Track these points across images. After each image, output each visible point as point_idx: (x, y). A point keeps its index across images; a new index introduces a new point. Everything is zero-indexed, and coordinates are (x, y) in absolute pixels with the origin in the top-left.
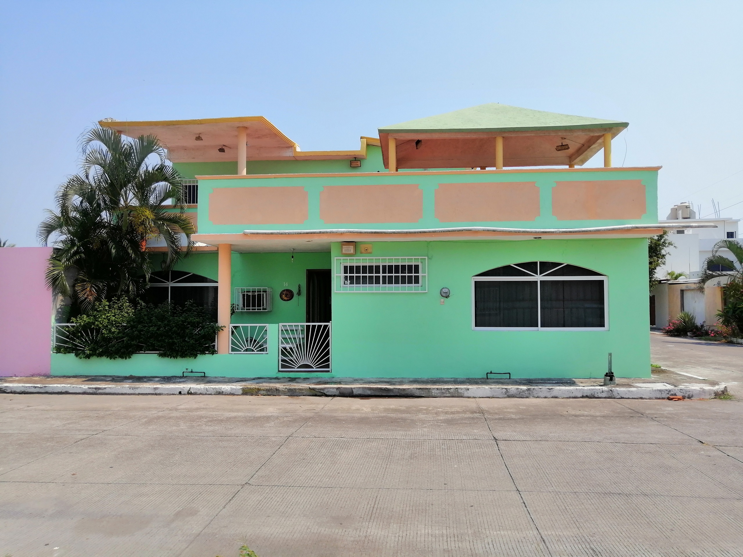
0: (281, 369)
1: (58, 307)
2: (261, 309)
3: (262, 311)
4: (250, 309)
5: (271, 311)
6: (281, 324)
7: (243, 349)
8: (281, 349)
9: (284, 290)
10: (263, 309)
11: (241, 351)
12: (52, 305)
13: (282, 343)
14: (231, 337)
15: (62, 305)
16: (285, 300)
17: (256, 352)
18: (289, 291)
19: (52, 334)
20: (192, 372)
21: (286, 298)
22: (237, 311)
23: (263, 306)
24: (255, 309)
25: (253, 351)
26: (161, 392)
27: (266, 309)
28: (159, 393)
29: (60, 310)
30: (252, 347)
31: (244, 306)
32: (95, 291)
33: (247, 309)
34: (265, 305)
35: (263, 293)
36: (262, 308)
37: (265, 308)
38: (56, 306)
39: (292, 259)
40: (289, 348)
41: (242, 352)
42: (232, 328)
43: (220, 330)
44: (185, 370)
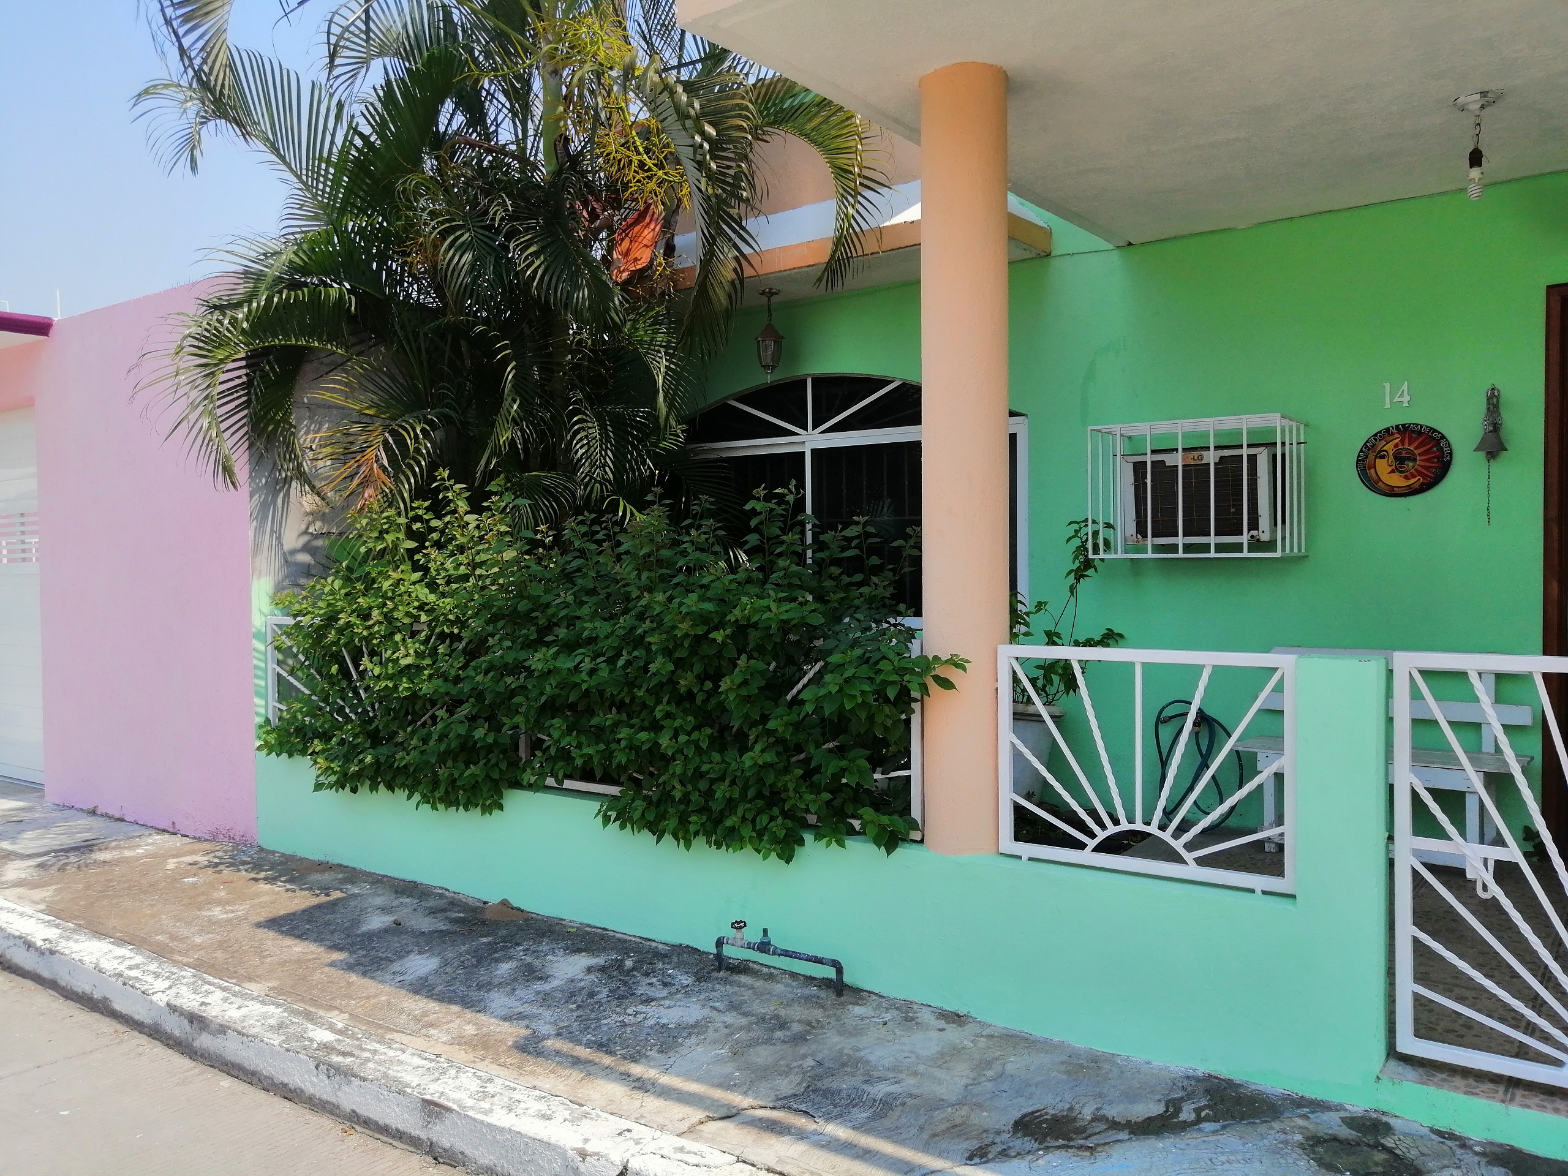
0: (1409, 1043)
1: (292, 539)
2: (1238, 547)
3: (1245, 554)
4: (1174, 548)
5: (1302, 559)
6: (1407, 662)
7: (1093, 835)
8: (1415, 873)
9: (1385, 434)
10: (1257, 545)
11: (1082, 846)
12: (251, 533)
13: (1424, 824)
14: (1007, 735)
15: (316, 537)
16: (1391, 492)
17: (1192, 870)
18: (1420, 433)
19: (255, 662)
20: (764, 947)
21: (1397, 481)
22: (1102, 555)
23: (1254, 525)
24: (1206, 548)
25: (1177, 859)
26: (460, 1146)
27: (1270, 545)
28: (447, 1145)
29: (304, 558)
30: (1163, 827)
31: (1141, 530)
32: (385, 462)
33: (1158, 548)
34: (1264, 522)
35: (1253, 451)
36: (1245, 539)
37: (1265, 537)
38: (279, 538)
39: (1475, 173)
40: (1489, 878)
41: (1086, 856)
42: (1016, 680)
43: (933, 687)
44: (731, 933)
